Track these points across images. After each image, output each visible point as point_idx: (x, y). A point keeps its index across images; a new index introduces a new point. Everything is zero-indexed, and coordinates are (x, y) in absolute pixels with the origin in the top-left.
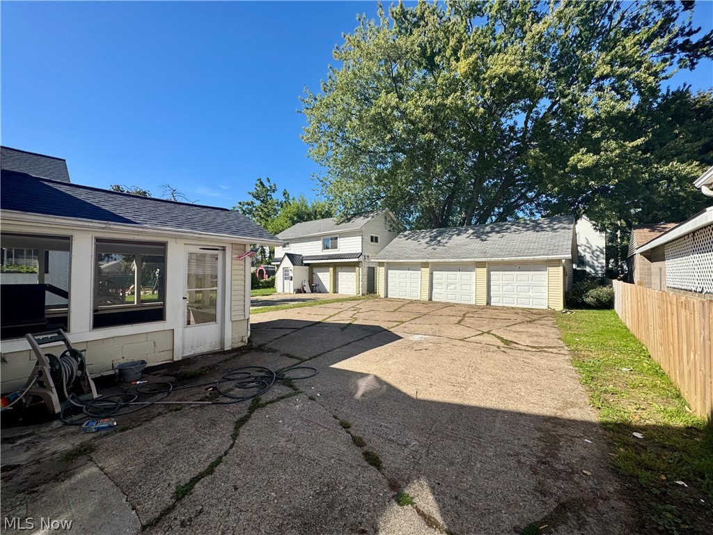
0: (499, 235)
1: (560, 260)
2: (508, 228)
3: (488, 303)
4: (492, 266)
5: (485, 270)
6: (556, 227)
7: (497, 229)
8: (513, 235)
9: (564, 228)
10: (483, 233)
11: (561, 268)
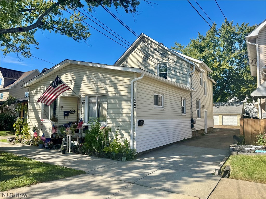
0: (222, 106)
1: (240, 114)
2: (224, 105)
3: (222, 124)
4: (223, 115)
5: (221, 116)
6: (237, 105)
7: (221, 104)
8: (226, 107)
9: (239, 106)
10: (217, 105)
11: (240, 116)
